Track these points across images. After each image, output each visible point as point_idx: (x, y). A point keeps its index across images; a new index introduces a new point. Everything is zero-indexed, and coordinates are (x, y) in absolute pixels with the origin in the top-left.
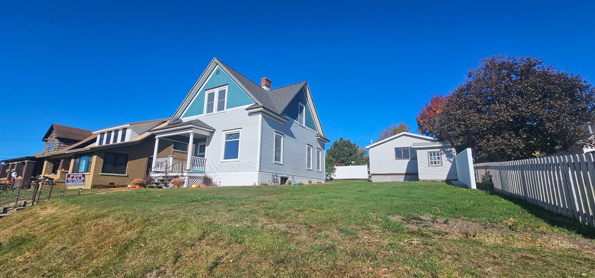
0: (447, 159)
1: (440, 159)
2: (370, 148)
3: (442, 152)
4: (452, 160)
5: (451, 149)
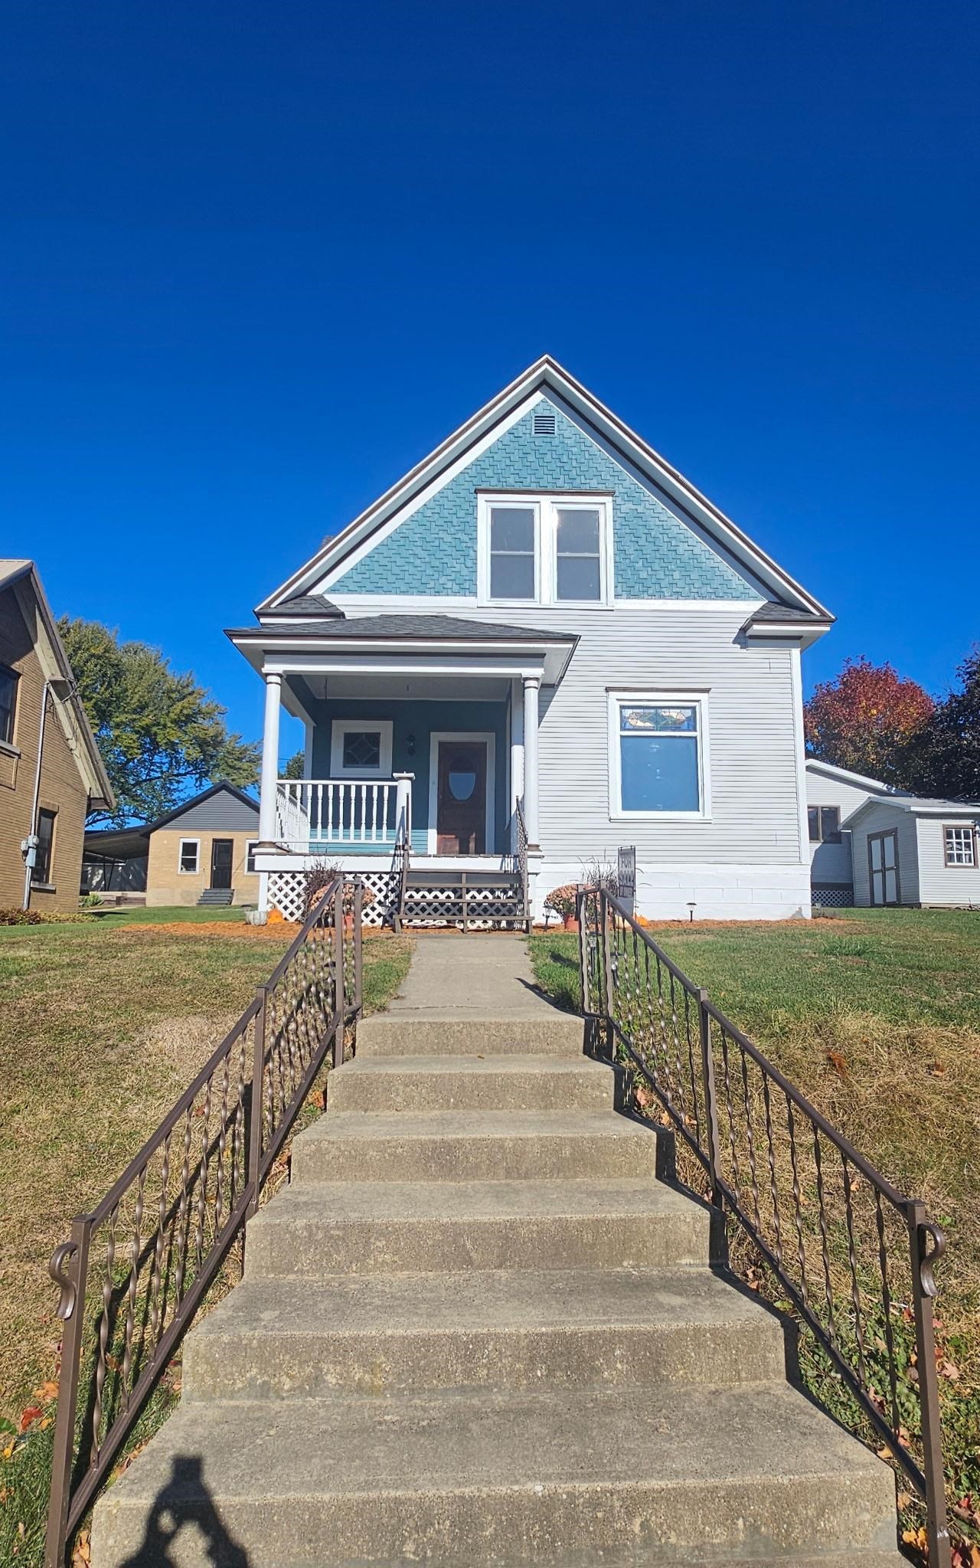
1: (969, 847)
3: (978, 829)
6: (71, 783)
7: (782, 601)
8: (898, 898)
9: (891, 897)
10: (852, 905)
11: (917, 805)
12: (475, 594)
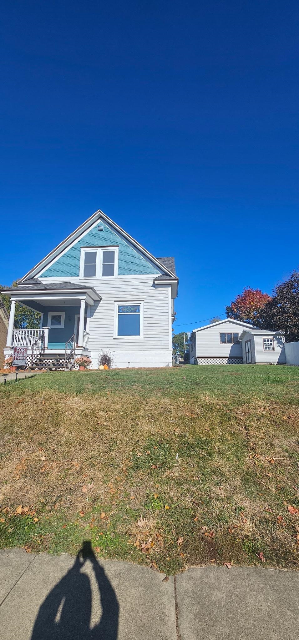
0: (278, 345)
1: (272, 345)
2: (197, 331)
3: (274, 339)
4: (282, 346)
5: (281, 337)
6: (3, 331)
7: (167, 275)
8: (252, 362)
9: (250, 361)
10: (242, 363)
11: (254, 332)
12: (79, 276)
